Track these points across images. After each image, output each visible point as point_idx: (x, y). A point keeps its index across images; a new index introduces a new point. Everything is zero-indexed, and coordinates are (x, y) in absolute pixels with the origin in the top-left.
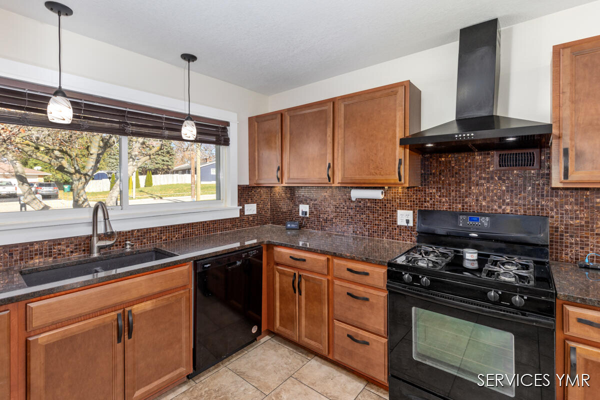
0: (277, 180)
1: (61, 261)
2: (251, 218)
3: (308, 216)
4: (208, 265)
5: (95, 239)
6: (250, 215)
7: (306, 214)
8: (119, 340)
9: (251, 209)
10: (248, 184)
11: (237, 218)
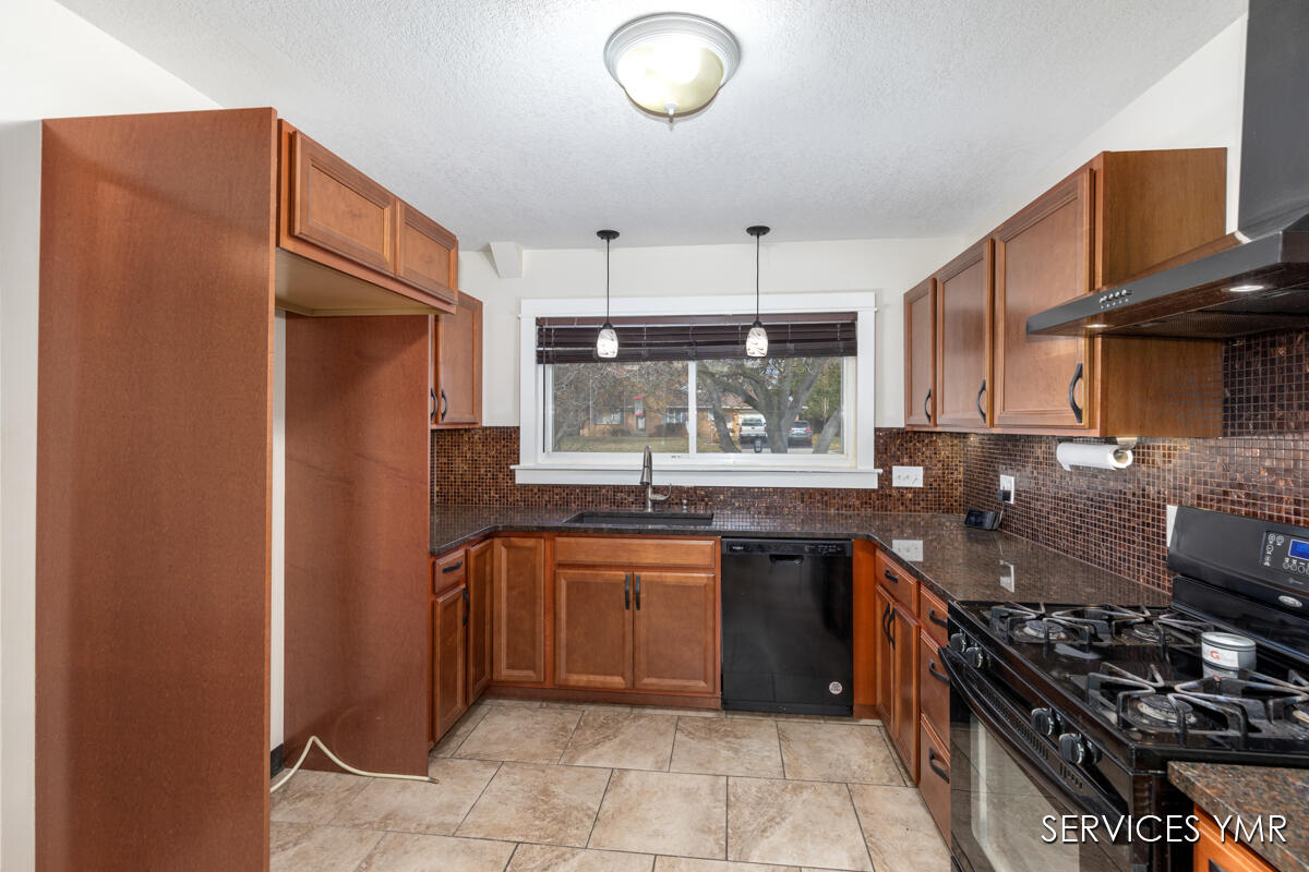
0: (926, 417)
1: (623, 510)
2: (910, 496)
3: (1012, 502)
4: (739, 548)
5: (650, 490)
6: (907, 488)
7: (1009, 499)
8: (628, 607)
9: (908, 477)
10: (902, 425)
11: (874, 491)
